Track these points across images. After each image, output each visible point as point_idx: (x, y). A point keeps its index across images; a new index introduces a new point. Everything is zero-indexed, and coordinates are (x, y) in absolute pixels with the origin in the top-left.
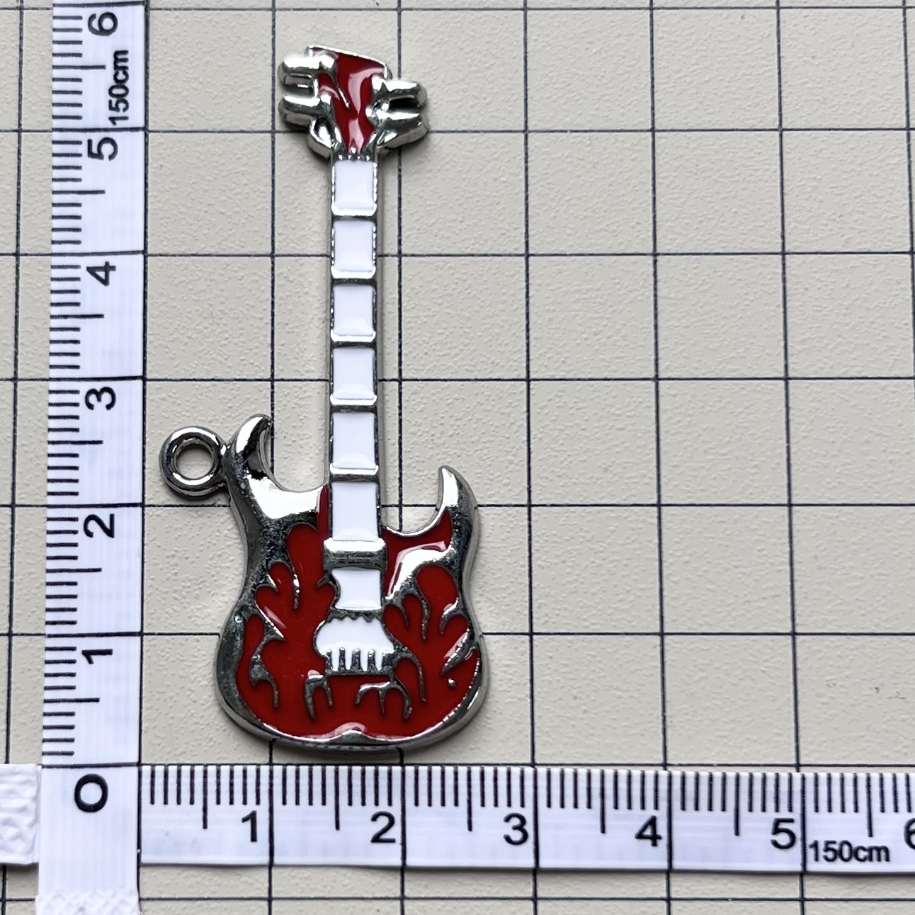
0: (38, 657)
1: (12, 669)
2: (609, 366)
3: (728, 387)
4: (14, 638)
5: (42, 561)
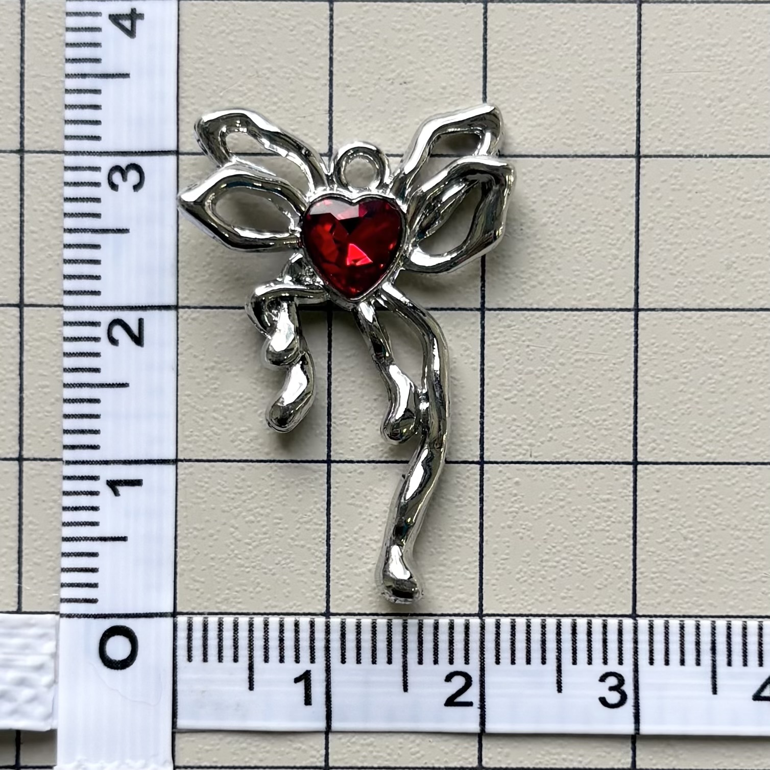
0: (53, 486)
1: (24, 501)
2: (734, 141)
4: (25, 463)
5: (59, 373)
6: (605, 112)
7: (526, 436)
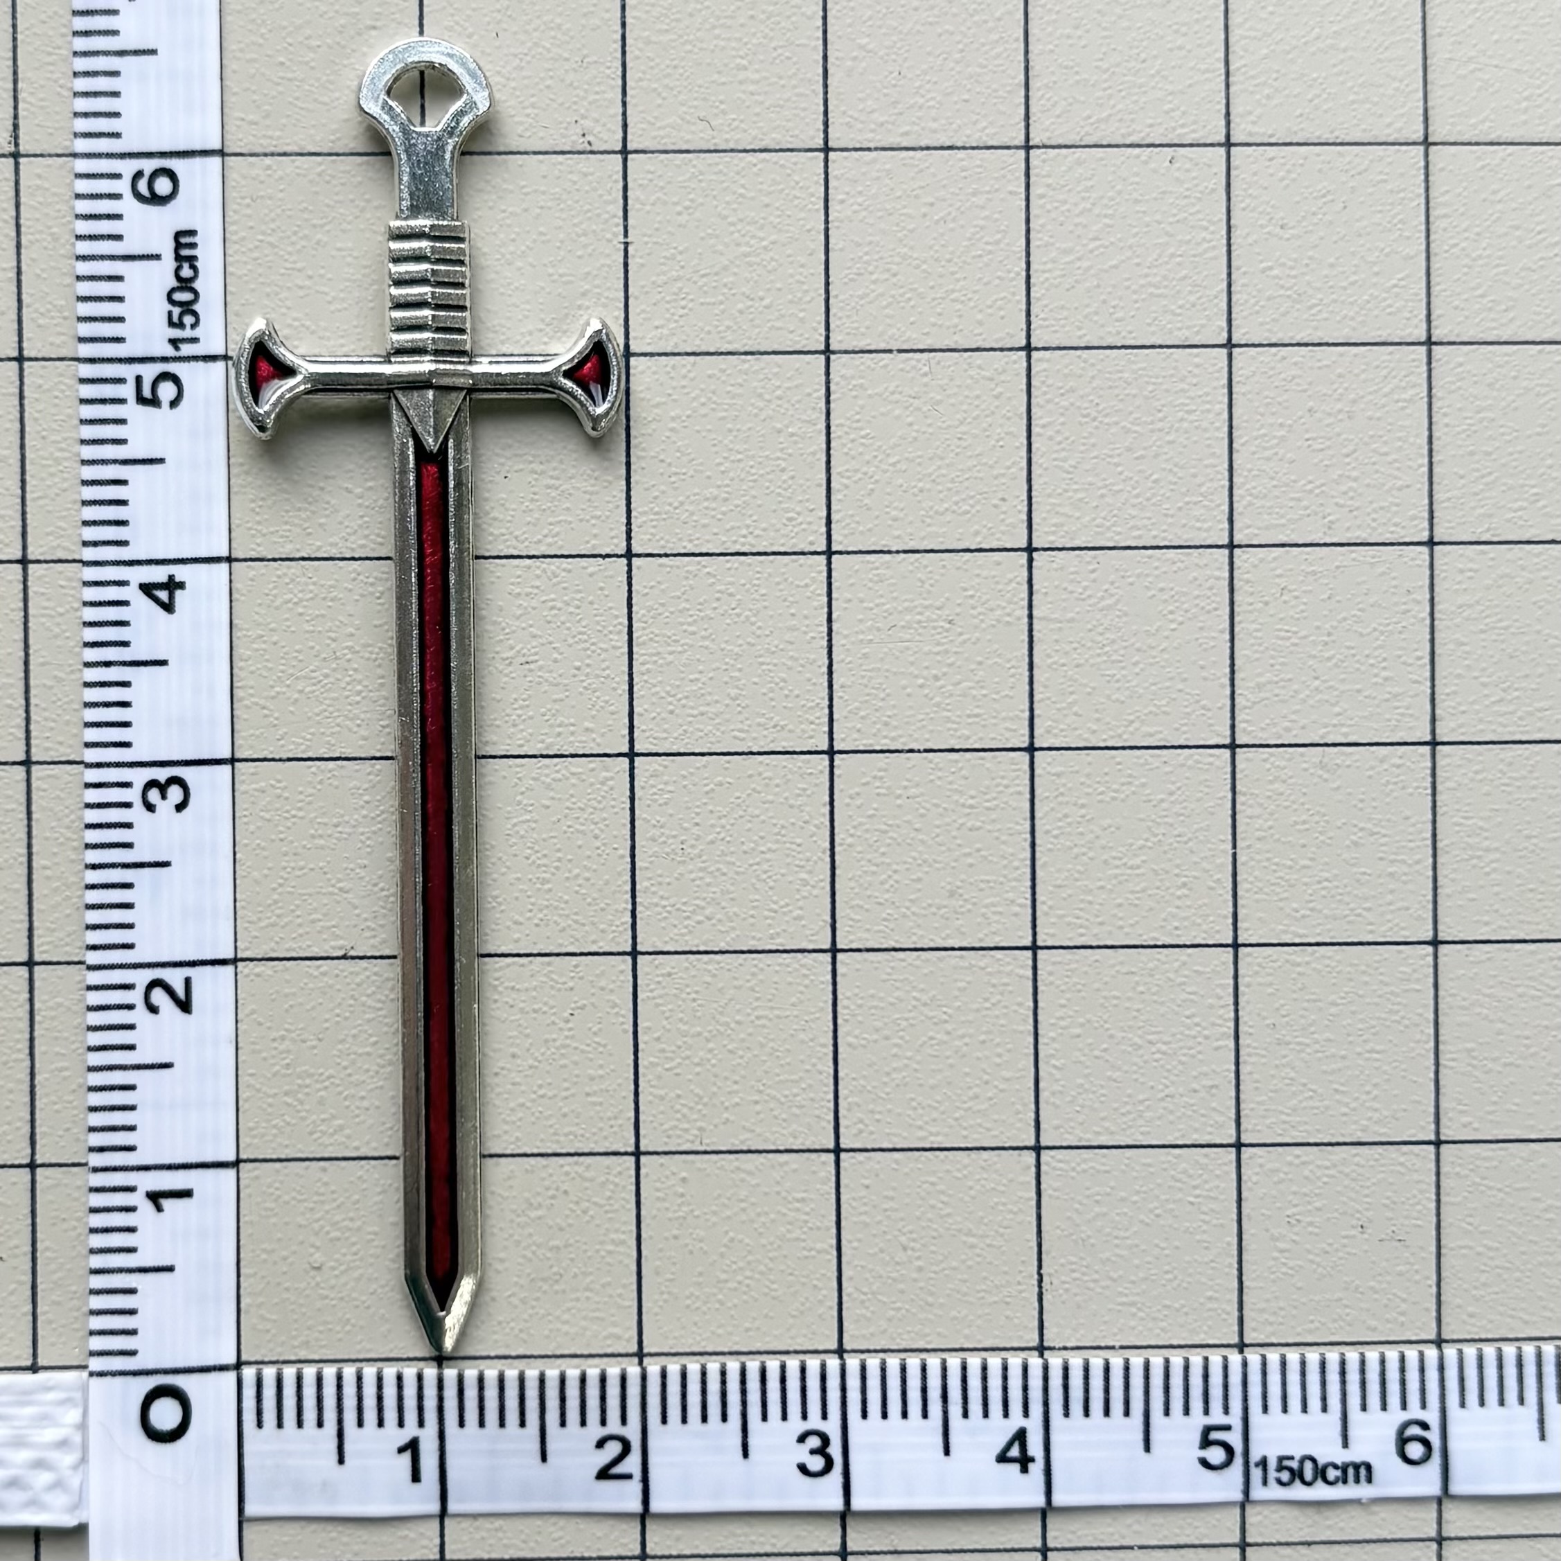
0: (76, 1199)
1: (38, 1220)
2: (956, 730)
3: (1142, 761)
4: (38, 1170)
5: (81, 1051)
6: (787, 696)
7: (695, 1116)
